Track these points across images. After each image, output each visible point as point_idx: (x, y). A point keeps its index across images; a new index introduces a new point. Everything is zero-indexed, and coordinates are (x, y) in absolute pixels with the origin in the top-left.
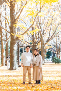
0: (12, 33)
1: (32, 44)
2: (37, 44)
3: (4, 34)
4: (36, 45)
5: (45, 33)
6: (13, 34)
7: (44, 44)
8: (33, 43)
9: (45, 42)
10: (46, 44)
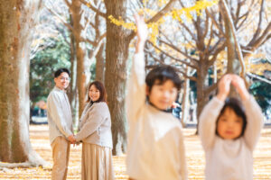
0: (110, 17)
1: (194, 57)
2: (215, 55)
3: (86, 19)
4: (211, 57)
5: (247, 14)
6: (114, 21)
7: (238, 58)
8: (198, 52)
9: (242, 47)
10: (244, 54)
